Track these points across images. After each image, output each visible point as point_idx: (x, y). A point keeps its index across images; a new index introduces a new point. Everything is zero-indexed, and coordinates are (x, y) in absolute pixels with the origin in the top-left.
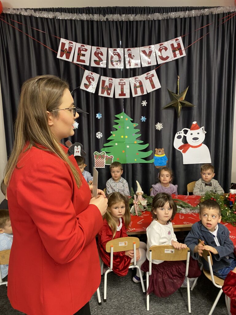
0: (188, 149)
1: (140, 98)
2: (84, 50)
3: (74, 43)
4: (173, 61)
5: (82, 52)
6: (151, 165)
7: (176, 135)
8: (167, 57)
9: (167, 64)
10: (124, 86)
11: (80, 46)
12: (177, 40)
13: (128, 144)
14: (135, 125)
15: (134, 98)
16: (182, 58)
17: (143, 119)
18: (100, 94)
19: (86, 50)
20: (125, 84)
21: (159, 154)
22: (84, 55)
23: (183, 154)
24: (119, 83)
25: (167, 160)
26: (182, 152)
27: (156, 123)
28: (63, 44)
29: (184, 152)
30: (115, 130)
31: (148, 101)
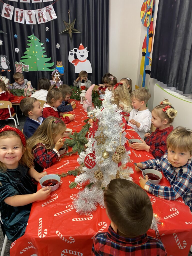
0: (78, 62)
13: (38, 58)
14: (42, 44)
17: (47, 40)
18: (15, 21)
21: (59, 65)
23: (75, 66)
24: (28, 13)
25: (64, 69)
27: (56, 44)
30: (28, 47)
31: (49, 28)
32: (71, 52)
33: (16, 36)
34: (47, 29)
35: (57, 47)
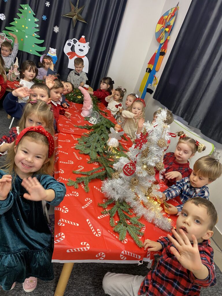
0: (75, 56)
7: (67, 42)
13: (27, 35)
17: (44, 18)
23: (69, 59)
27: (54, 26)
29: (71, 58)
30: (18, 17)
31: (51, 4)
34: (48, 4)
35: (54, 30)
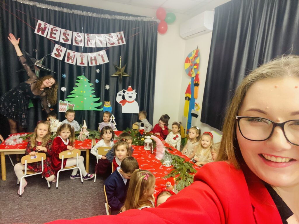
0: (126, 103)
1: (95, 67)
2: (56, 30)
3: (48, 25)
4: (117, 46)
5: (54, 32)
6: (101, 112)
7: (118, 94)
8: (114, 43)
9: (113, 47)
10: (84, 58)
11: (52, 28)
12: (120, 33)
13: (85, 97)
14: (92, 84)
15: (91, 66)
16: (124, 45)
17: (97, 81)
18: (66, 61)
19: (57, 31)
20: (84, 57)
22: (55, 34)
23: (122, 106)
24: (80, 56)
25: (112, 109)
26: (122, 105)
27: (105, 85)
28: (40, 25)
29: (123, 105)
30: (77, 86)
31: (100, 70)
32: (120, 93)
33: (64, 75)
34: (98, 71)
35: (106, 88)
